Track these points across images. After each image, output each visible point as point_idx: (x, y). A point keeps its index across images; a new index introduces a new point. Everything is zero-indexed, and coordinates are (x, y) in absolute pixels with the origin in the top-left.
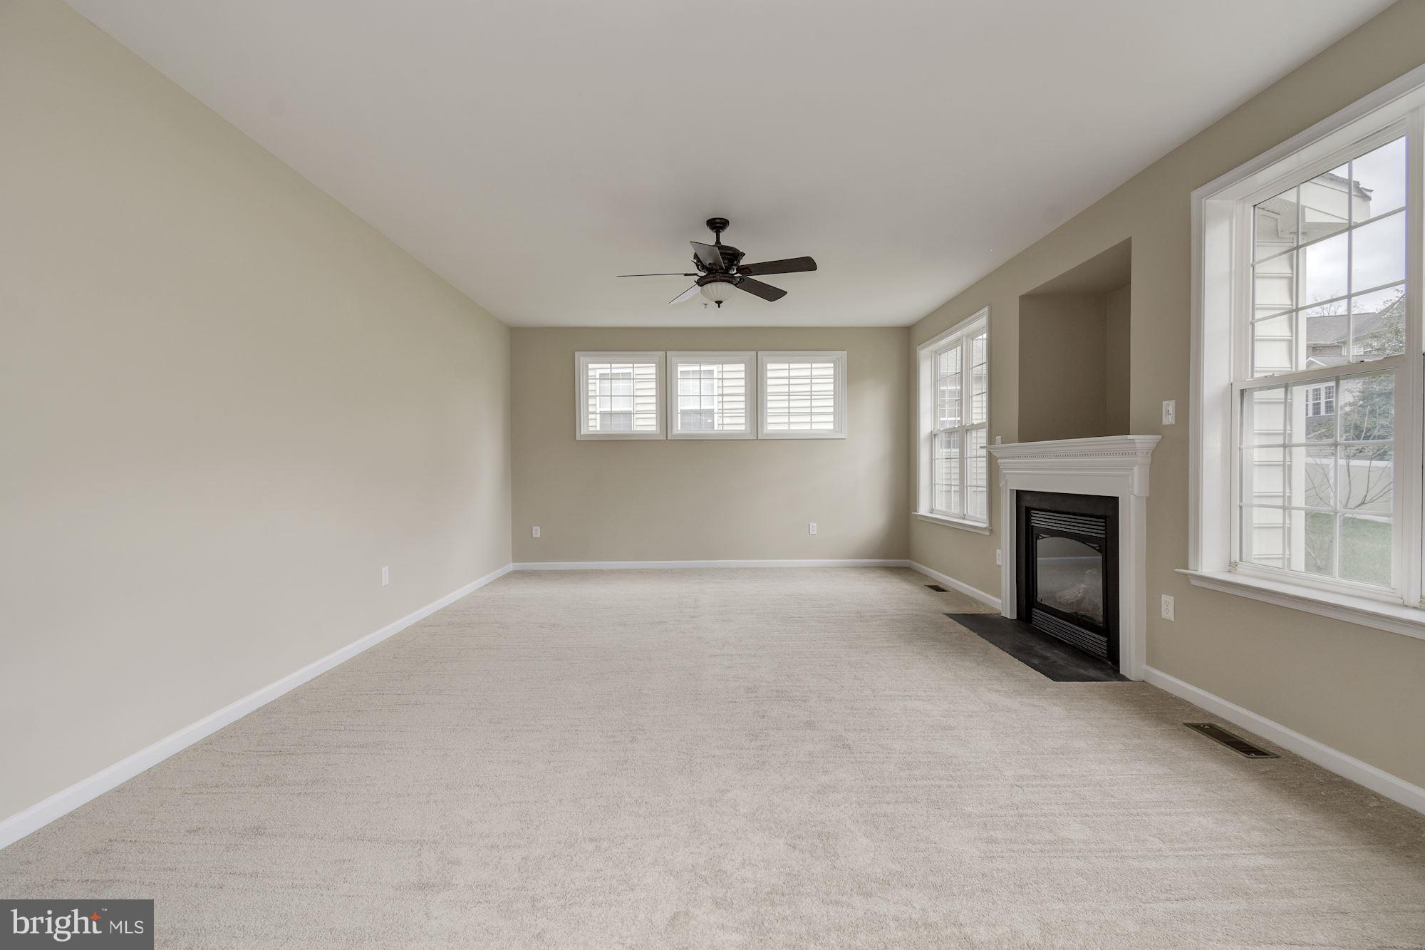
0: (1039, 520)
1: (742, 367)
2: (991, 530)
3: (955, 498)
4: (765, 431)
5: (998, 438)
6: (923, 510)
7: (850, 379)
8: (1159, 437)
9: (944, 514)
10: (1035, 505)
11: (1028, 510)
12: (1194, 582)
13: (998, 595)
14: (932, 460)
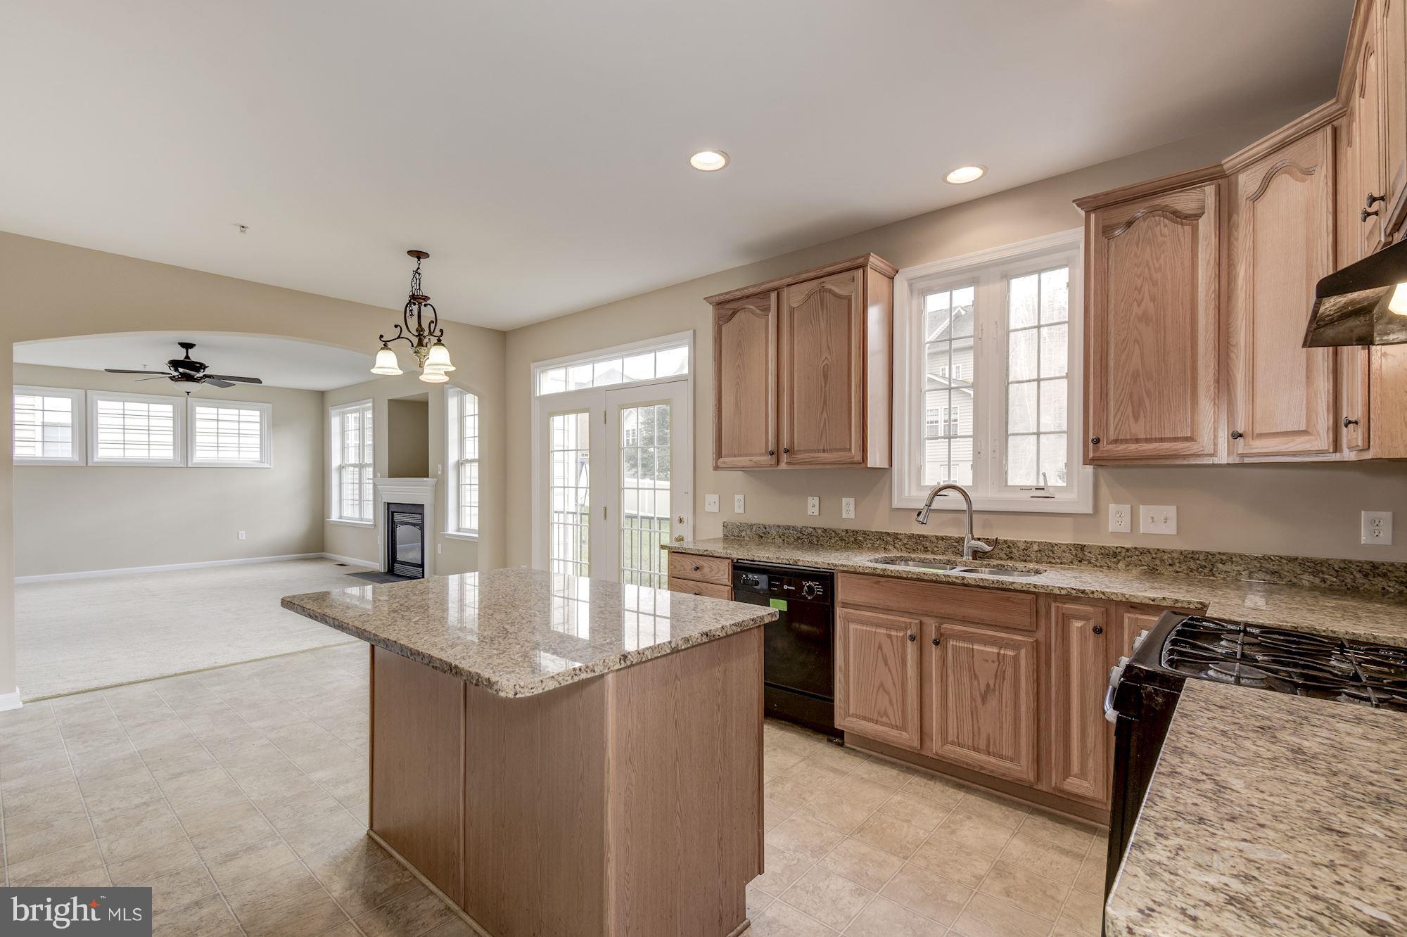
0: (398, 518)
1: (170, 408)
2: (375, 525)
3: (357, 508)
4: (195, 461)
5: (379, 474)
6: (334, 516)
7: (273, 424)
8: (437, 479)
9: (350, 518)
10: (395, 510)
11: (393, 512)
12: (447, 537)
13: (378, 562)
14: (341, 484)
